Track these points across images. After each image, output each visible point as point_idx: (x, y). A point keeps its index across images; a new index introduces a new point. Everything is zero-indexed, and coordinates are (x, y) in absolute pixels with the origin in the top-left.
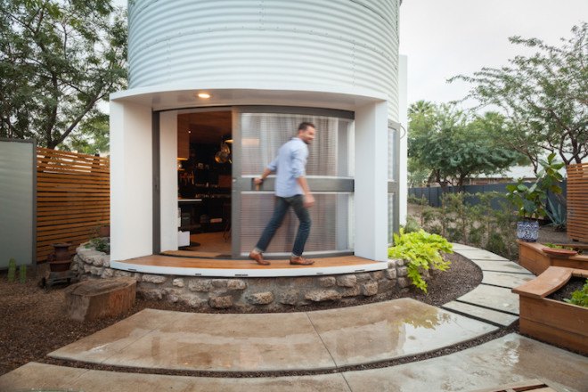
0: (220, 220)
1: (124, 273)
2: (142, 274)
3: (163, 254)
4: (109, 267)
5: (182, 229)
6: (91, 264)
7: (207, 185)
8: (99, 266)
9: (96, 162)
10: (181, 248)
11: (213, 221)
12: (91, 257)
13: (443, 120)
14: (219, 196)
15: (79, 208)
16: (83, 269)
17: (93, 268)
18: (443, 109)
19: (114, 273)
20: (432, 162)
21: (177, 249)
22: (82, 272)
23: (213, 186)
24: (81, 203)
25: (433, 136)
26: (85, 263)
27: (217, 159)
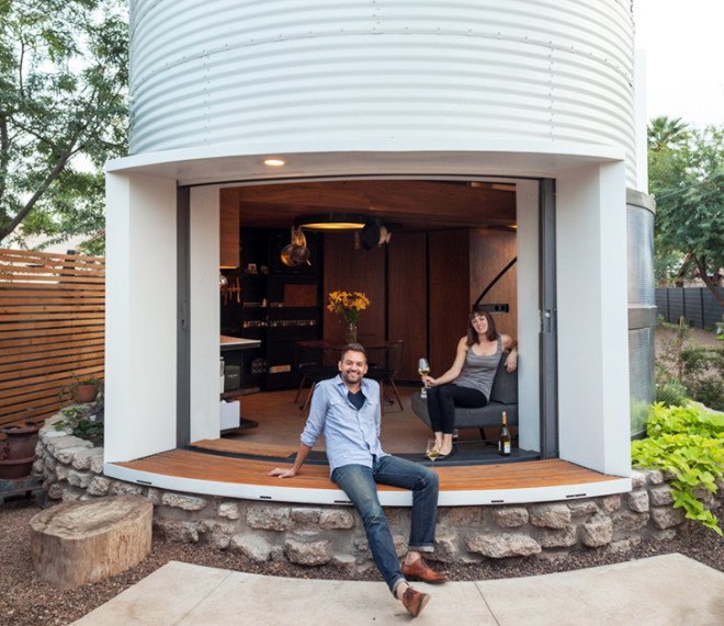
0: (288, 368)
1: (129, 488)
2: (161, 491)
3: (194, 448)
4: (101, 474)
5: (227, 397)
6: (69, 466)
7: (264, 304)
8: (83, 470)
9: (69, 264)
10: (226, 434)
11: (274, 370)
12: (68, 452)
13: (712, 158)
14: (285, 323)
15: (40, 348)
16: (53, 472)
17: (72, 472)
18: (710, 136)
19: (110, 485)
20: (691, 242)
21: (218, 436)
22: (51, 478)
23: (273, 305)
24: (44, 340)
25: (692, 190)
26: (57, 461)
27: (284, 260)
